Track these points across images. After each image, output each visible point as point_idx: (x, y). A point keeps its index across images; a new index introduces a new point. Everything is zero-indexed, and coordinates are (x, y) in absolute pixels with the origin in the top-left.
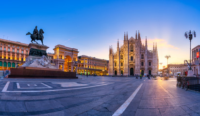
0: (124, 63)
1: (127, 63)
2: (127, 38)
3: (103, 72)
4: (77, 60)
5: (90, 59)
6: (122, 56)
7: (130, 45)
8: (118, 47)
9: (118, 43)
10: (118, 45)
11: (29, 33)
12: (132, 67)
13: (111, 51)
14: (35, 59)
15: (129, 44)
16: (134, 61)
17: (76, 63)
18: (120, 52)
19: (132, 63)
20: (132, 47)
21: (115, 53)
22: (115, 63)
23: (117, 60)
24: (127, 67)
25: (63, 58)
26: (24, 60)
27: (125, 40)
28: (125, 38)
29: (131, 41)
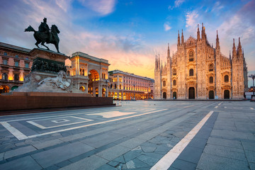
0: (178, 81)
1: (183, 80)
2: (183, 40)
3: (147, 95)
4: (107, 77)
5: (126, 75)
6: (175, 70)
7: (188, 50)
8: (169, 57)
9: (169, 50)
10: (169, 53)
11: (30, 29)
12: (191, 86)
13: (157, 63)
14: (46, 77)
15: (185, 49)
16: (195, 76)
17: (106, 82)
18: (171, 63)
19: (192, 80)
20: (191, 54)
21: (164, 65)
22: (164, 82)
23: (168, 77)
24: (184, 86)
25: (86, 74)
26: (22, 79)
27: (179, 44)
28: (179, 40)
29: (190, 44)
